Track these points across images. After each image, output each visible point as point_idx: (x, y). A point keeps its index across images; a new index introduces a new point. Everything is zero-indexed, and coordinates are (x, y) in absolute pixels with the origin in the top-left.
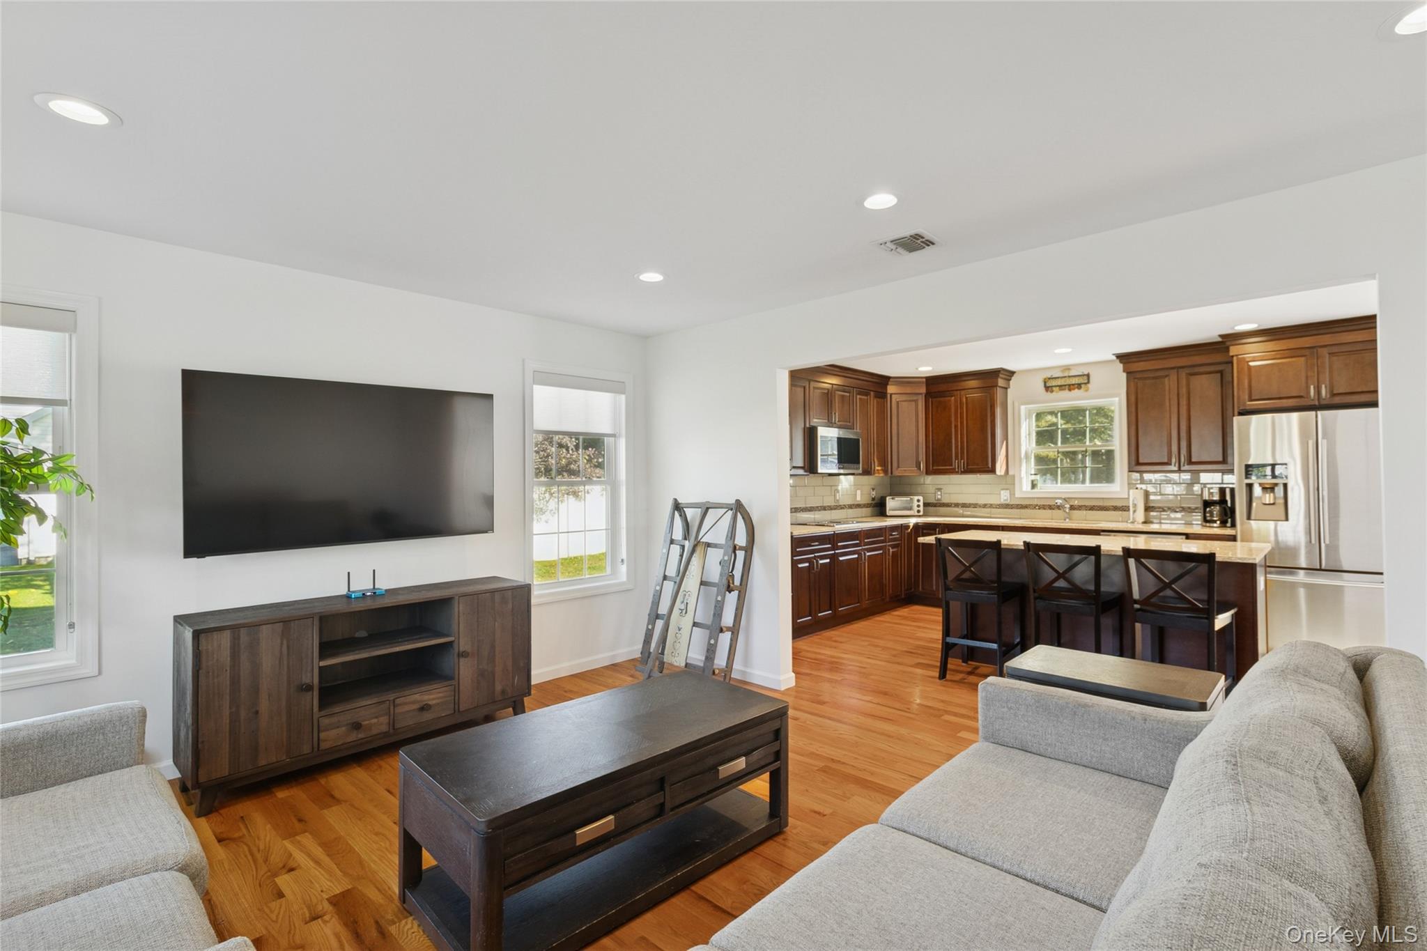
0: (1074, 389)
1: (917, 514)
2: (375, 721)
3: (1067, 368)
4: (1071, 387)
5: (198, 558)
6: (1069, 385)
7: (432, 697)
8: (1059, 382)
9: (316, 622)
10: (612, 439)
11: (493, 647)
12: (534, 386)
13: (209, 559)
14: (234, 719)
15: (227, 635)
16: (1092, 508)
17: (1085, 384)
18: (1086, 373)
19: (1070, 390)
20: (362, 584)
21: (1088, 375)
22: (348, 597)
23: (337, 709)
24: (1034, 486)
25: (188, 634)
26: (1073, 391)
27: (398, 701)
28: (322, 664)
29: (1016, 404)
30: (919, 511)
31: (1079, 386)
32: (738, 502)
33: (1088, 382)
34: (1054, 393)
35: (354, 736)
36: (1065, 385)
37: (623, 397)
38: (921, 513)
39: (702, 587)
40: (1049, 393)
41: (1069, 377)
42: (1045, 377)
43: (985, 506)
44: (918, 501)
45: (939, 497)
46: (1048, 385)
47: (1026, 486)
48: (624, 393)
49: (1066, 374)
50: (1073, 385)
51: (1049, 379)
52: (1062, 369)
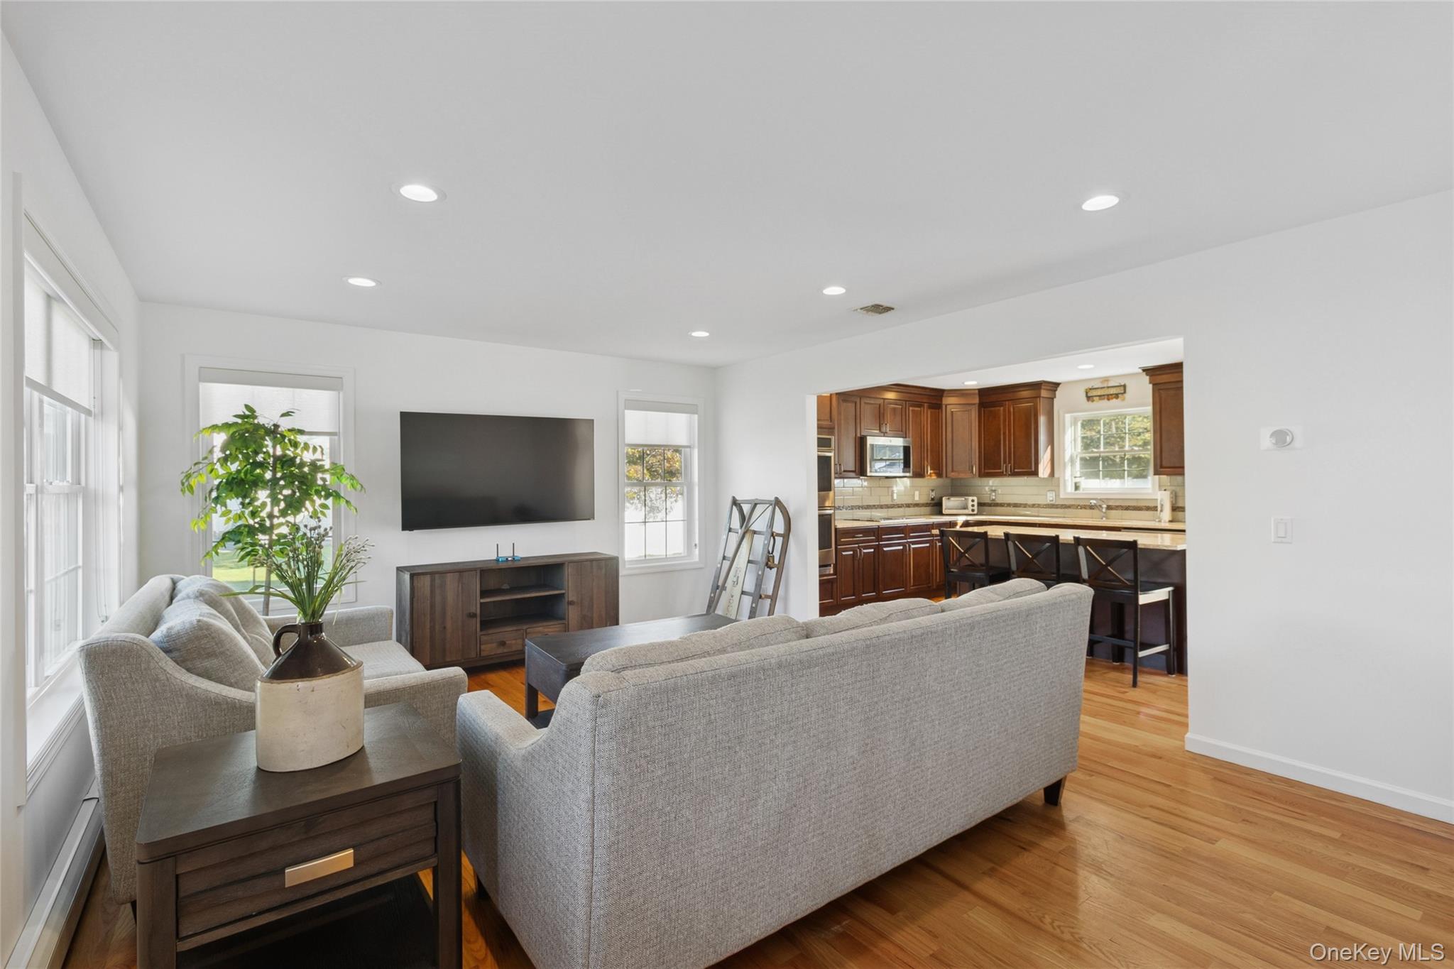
0: (1112, 399)
1: (971, 513)
2: (514, 642)
3: (1106, 379)
4: (1109, 397)
5: (410, 530)
6: (1108, 395)
7: (550, 630)
8: (1099, 392)
9: (478, 572)
10: (688, 450)
11: (592, 599)
12: (626, 411)
13: (415, 532)
14: (432, 629)
15: (428, 578)
16: (1127, 508)
17: (1122, 394)
18: (1123, 384)
19: (1108, 399)
20: (506, 553)
21: (1124, 386)
22: (497, 560)
23: (491, 631)
24: (1077, 488)
25: (407, 577)
26: (1111, 401)
27: (528, 630)
28: (482, 601)
29: (1061, 413)
30: (973, 510)
31: (1117, 396)
32: (777, 498)
33: (1125, 392)
34: (1095, 402)
35: (500, 650)
36: (1104, 395)
37: (696, 416)
38: (975, 512)
39: (749, 564)
40: (1090, 402)
41: (1108, 387)
42: (1086, 388)
43: (1033, 506)
44: (973, 501)
45: (994, 497)
46: (1089, 395)
47: (1070, 488)
48: (697, 413)
49: (1105, 385)
50: (1111, 395)
51: (1090, 389)
52: (1101, 380)
